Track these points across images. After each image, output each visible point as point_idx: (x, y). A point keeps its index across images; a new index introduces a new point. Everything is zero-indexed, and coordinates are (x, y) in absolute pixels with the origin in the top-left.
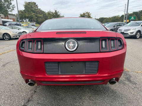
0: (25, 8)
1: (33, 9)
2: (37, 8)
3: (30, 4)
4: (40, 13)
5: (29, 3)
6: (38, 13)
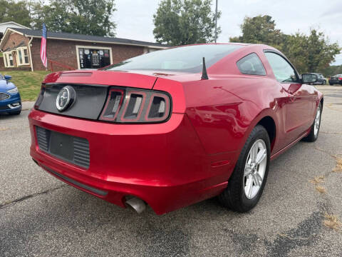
0: (243, 31)
1: (262, 33)
2: (273, 28)
3: (256, 21)
4: (277, 41)
5: (254, 19)
6: (271, 40)
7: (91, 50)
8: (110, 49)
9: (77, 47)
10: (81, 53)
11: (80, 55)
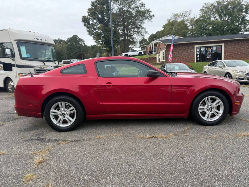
7: (206, 47)
8: (223, 45)
9: (195, 46)
10: (198, 50)
11: (197, 52)
